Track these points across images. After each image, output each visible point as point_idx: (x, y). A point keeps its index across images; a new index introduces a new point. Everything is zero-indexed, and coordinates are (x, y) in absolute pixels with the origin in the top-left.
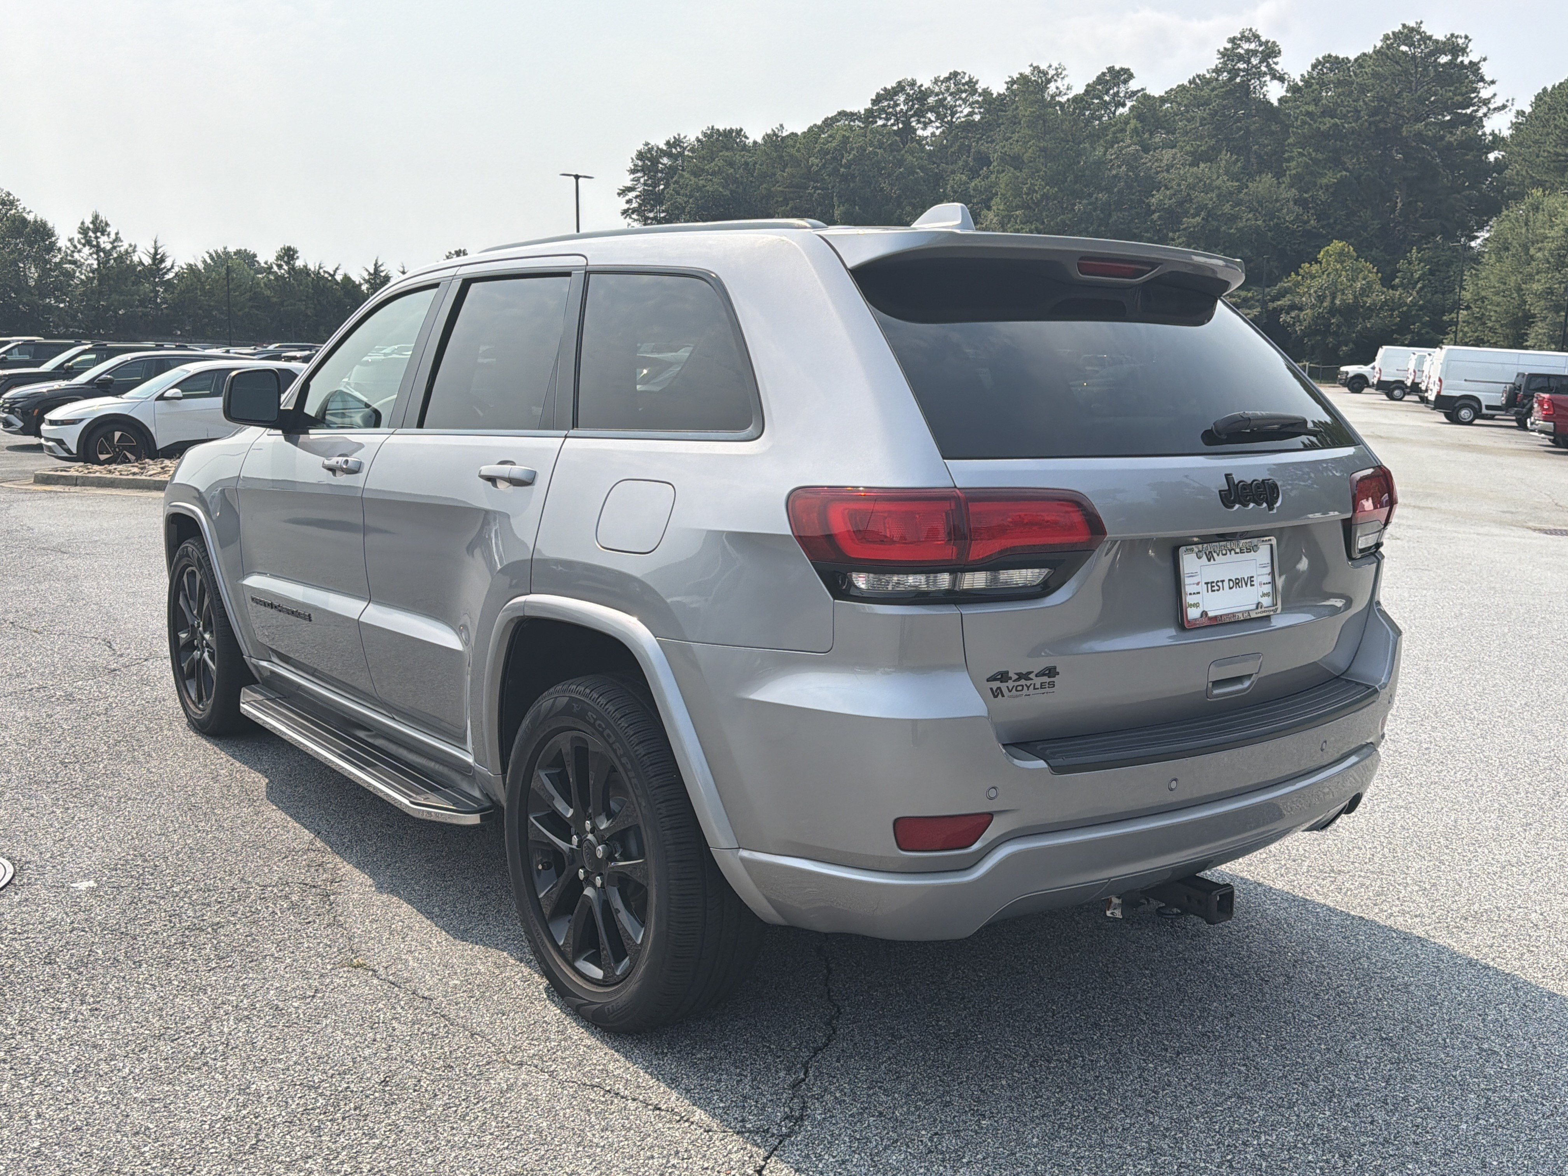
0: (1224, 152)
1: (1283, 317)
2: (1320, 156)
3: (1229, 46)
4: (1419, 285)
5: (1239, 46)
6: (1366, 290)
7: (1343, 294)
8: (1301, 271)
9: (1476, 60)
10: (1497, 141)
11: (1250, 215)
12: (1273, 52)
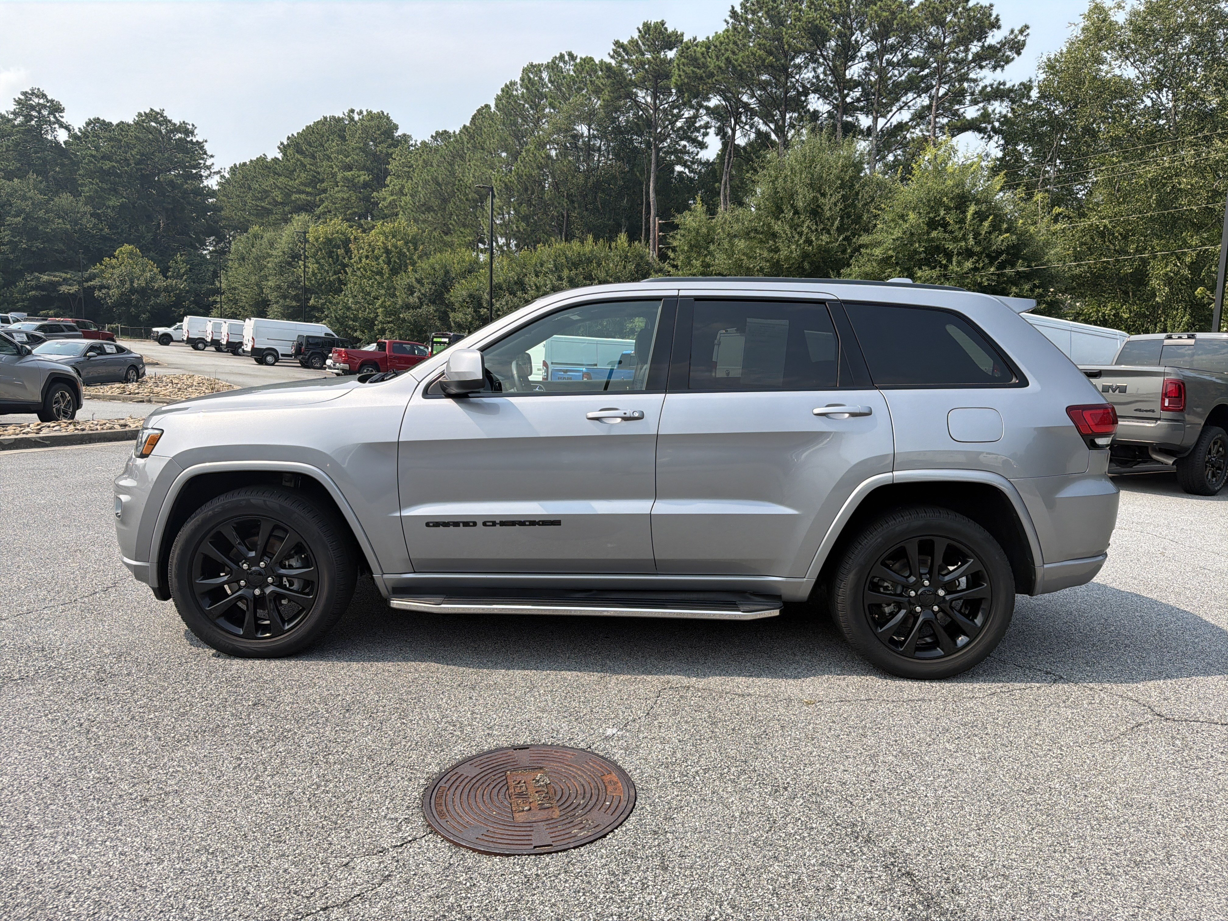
0: (31, 173)
1: (96, 293)
2: (104, 186)
3: (22, 97)
4: (185, 277)
5: (31, 99)
6: (153, 279)
7: (138, 280)
8: (104, 263)
9: (201, 140)
10: (212, 193)
11: (60, 221)
12: (59, 108)
